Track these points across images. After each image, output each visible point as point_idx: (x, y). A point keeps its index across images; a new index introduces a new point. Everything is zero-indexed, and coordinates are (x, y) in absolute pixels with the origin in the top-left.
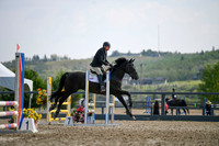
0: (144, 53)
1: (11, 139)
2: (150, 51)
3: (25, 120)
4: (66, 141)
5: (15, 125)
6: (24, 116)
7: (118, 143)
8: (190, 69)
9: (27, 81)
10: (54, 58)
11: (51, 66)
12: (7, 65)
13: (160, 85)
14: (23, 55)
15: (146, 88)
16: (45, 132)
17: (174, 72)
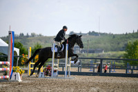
0: (90, 33)
1: (5, 85)
2: (93, 32)
3: (14, 73)
4: (40, 87)
5: (8, 77)
6: (13, 71)
7: (72, 90)
8: (118, 44)
9: (15, 49)
10: (33, 35)
11: (31, 40)
12: (4, 39)
13: (100, 54)
14: (13, 32)
15: (90, 55)
16: (26, 82)
17: (109, 45)
